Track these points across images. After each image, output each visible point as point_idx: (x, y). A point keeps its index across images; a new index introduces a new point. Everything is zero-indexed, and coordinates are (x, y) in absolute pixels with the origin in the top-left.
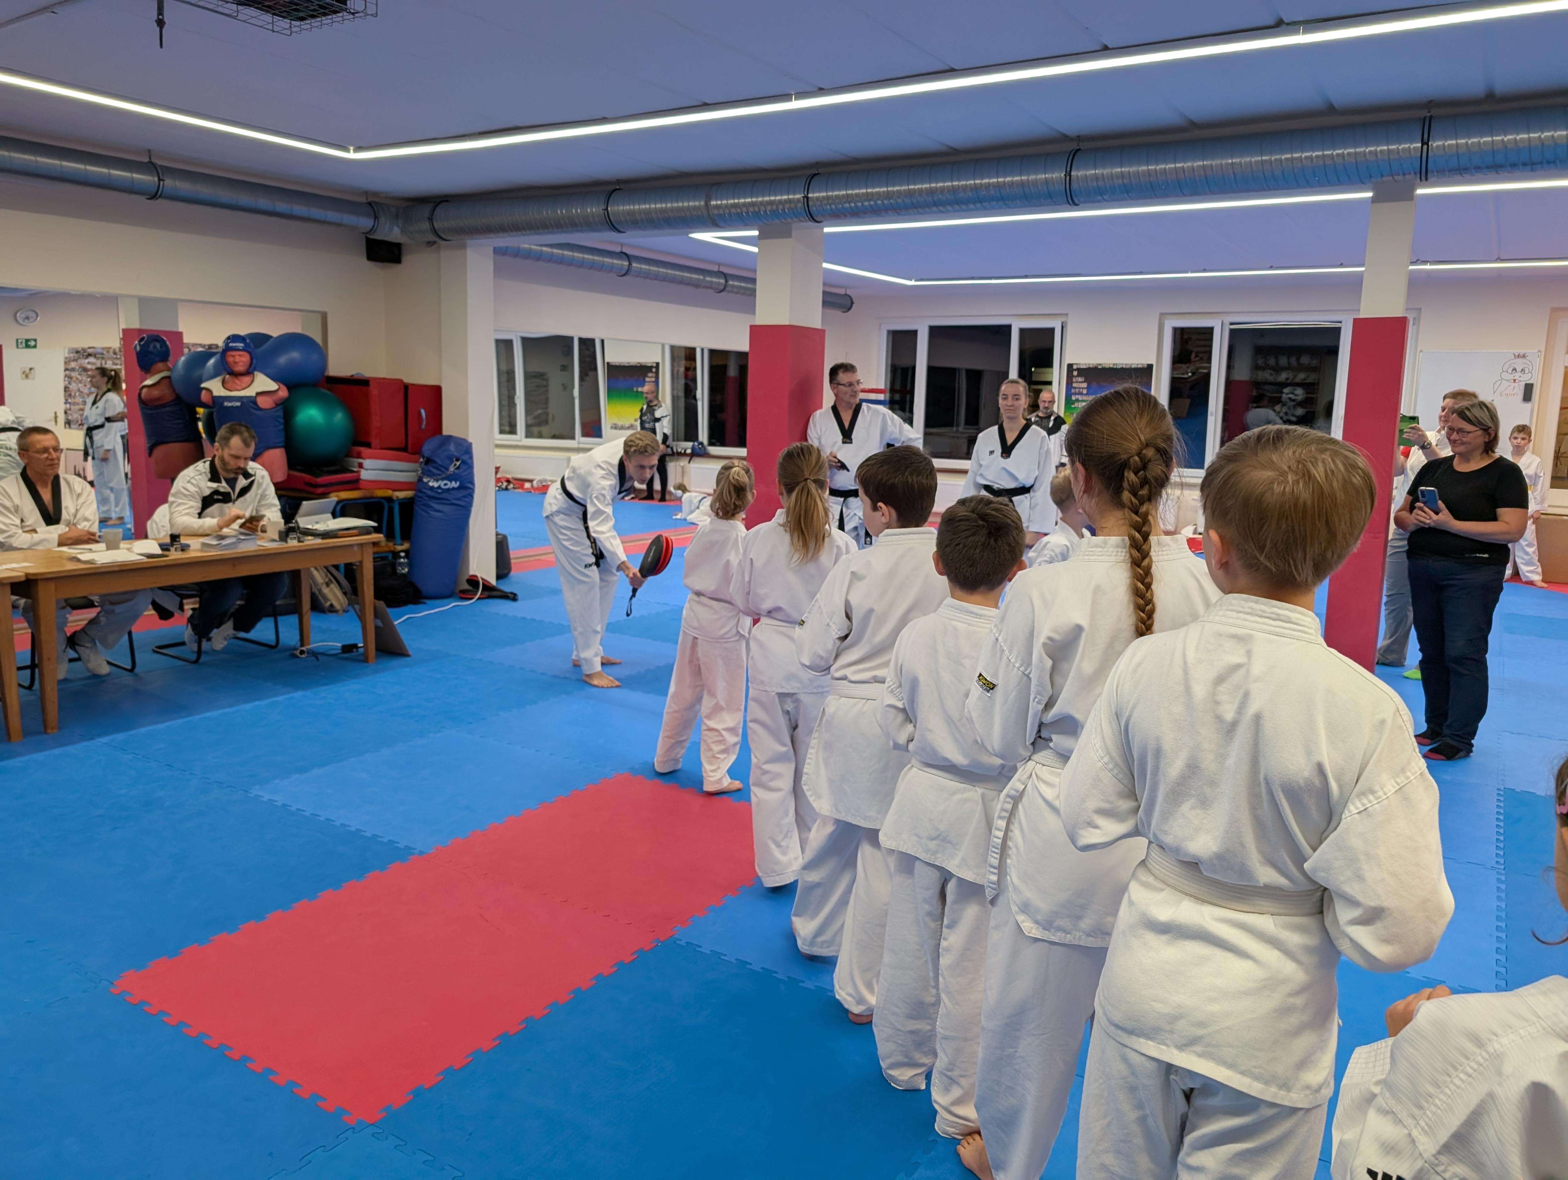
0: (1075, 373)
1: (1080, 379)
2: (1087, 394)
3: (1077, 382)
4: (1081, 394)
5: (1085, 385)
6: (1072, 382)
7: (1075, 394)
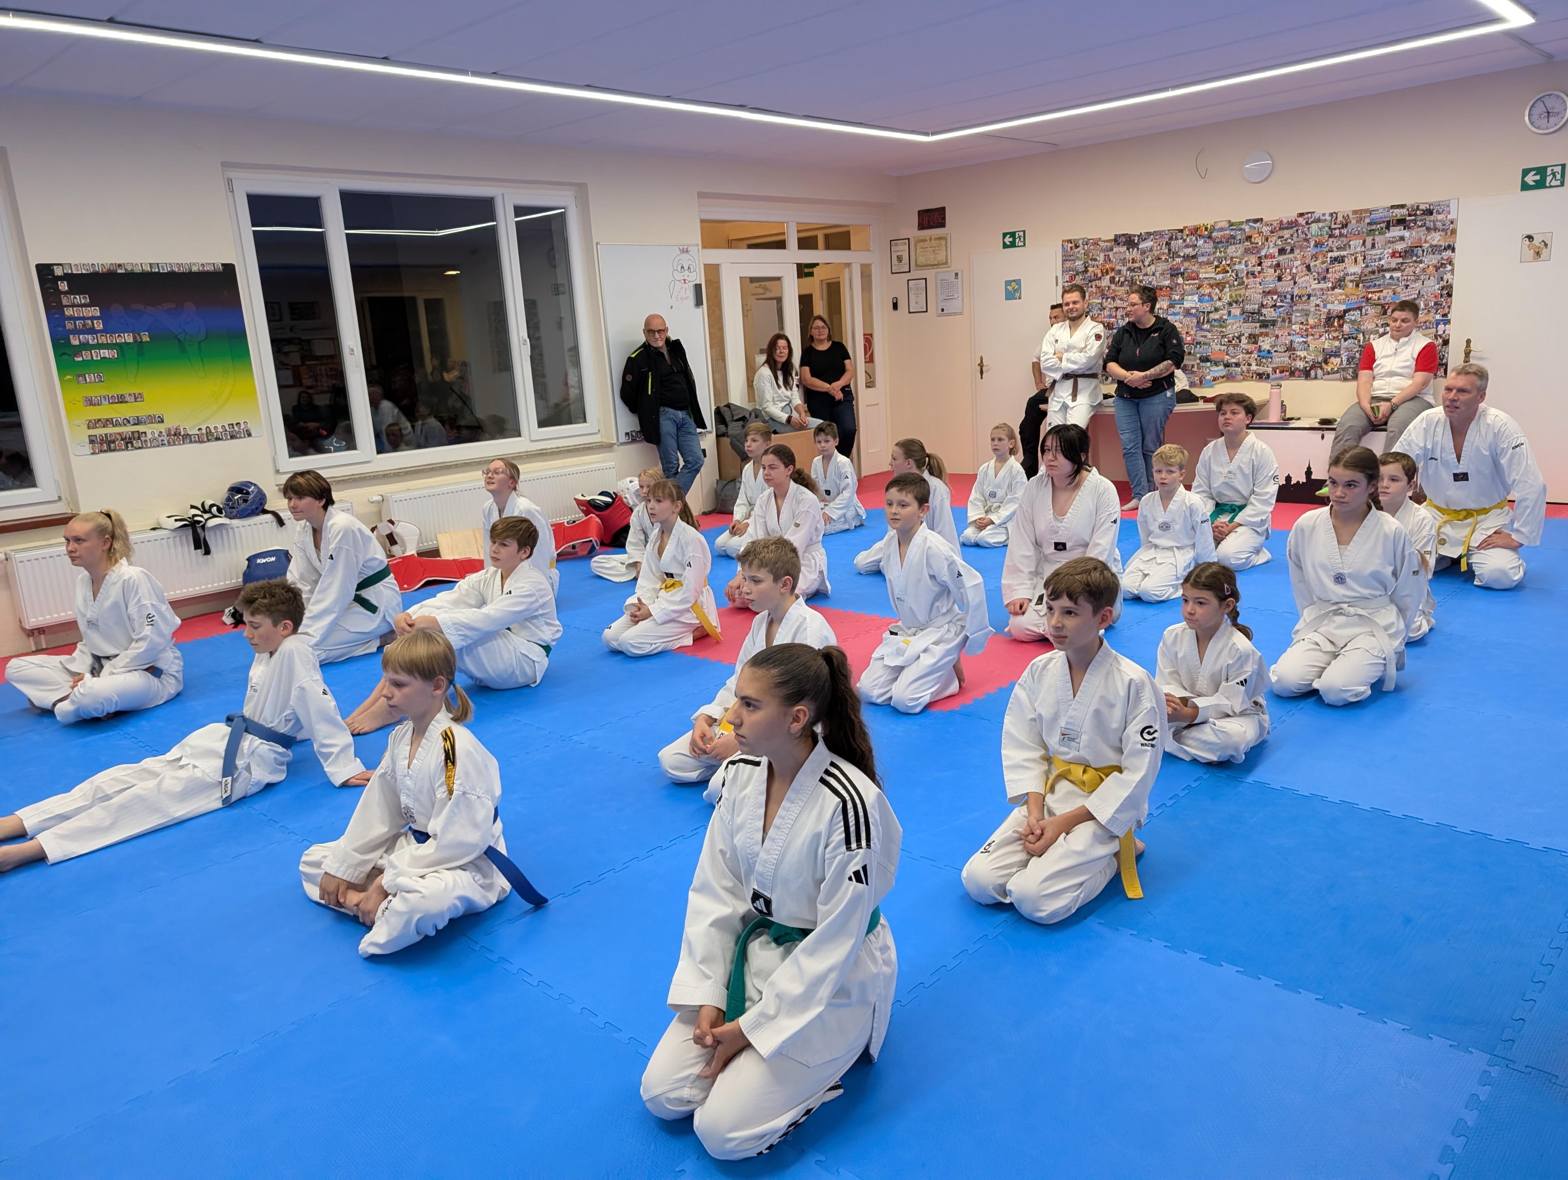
0: (63, 286)
1: (79, 299)
2: (104, 331)
3: (73, 306)
4: (92, 331)
5: (95, 311)
6: (61, 307)
7: (76, 332)
